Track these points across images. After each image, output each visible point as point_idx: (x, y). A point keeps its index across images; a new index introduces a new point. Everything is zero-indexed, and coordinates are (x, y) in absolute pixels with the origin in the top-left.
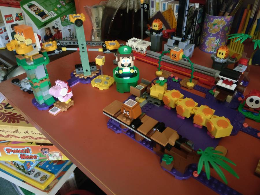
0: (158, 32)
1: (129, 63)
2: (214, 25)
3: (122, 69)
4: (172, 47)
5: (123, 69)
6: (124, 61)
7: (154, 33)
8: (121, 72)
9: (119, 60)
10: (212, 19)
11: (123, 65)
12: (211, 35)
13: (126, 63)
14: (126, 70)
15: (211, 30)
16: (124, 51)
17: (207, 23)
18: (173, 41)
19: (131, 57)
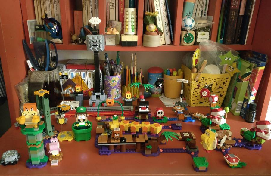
0: (81, 93)
1: (84, 118)
2: (113, 81)
3: (78, 123)
4: (96, 100)
5: (80, 123)
6: (80, 117)
7: (79, 95)
8: (78, 125)
9: (76, 117)
10: (110, 78)
11: (79, 120)
12: (113, 88)
13: (82, 119)
14: (82, 124)
15: (112, 84)
16: (80, 110)
17: (107, 81)
18: (95, 96)
19: (85, 115)
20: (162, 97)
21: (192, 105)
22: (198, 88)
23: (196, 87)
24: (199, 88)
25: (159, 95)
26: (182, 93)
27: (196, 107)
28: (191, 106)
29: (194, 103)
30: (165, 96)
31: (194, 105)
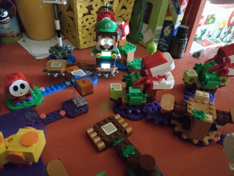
20: (24, 41)
21: (82, 46)
22: (89, 13)
23: (86, 11)
24: (92, 12)
25: (16, 37)
26: (58, 28)
27: (89, 48)
28: (81, 48)
29: (85, 43)
30: (29, 37)
31: (86, 46)
